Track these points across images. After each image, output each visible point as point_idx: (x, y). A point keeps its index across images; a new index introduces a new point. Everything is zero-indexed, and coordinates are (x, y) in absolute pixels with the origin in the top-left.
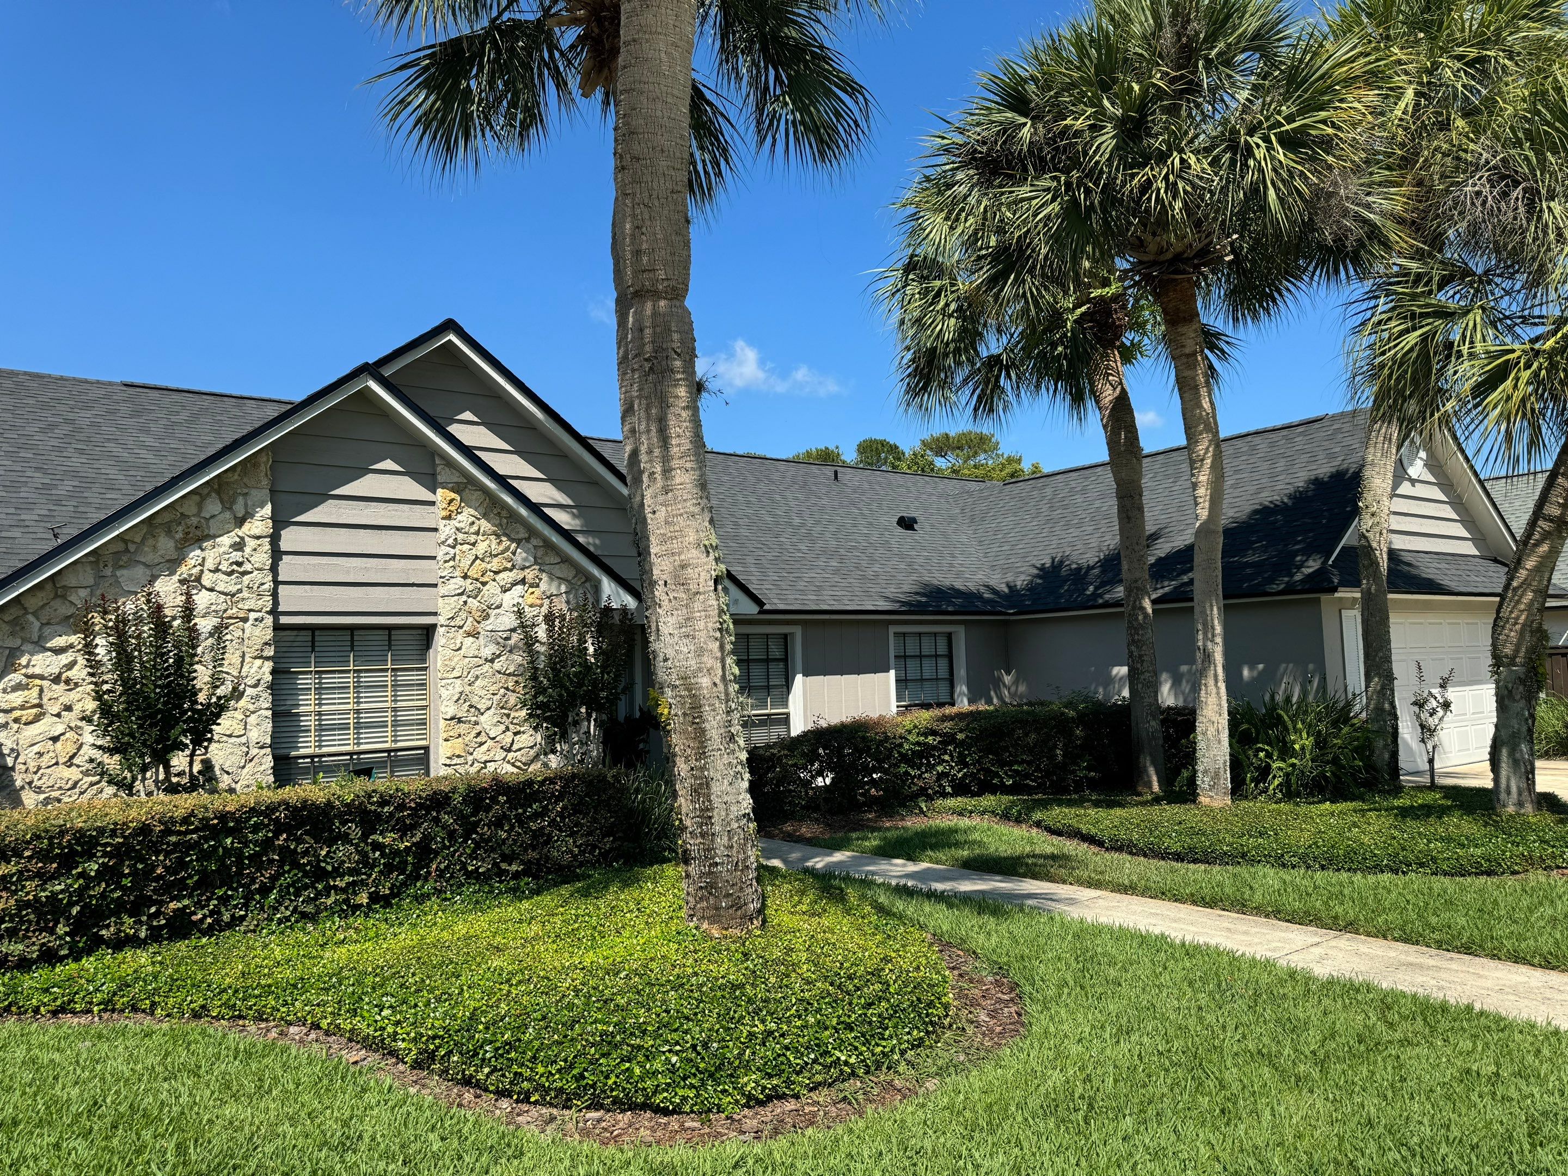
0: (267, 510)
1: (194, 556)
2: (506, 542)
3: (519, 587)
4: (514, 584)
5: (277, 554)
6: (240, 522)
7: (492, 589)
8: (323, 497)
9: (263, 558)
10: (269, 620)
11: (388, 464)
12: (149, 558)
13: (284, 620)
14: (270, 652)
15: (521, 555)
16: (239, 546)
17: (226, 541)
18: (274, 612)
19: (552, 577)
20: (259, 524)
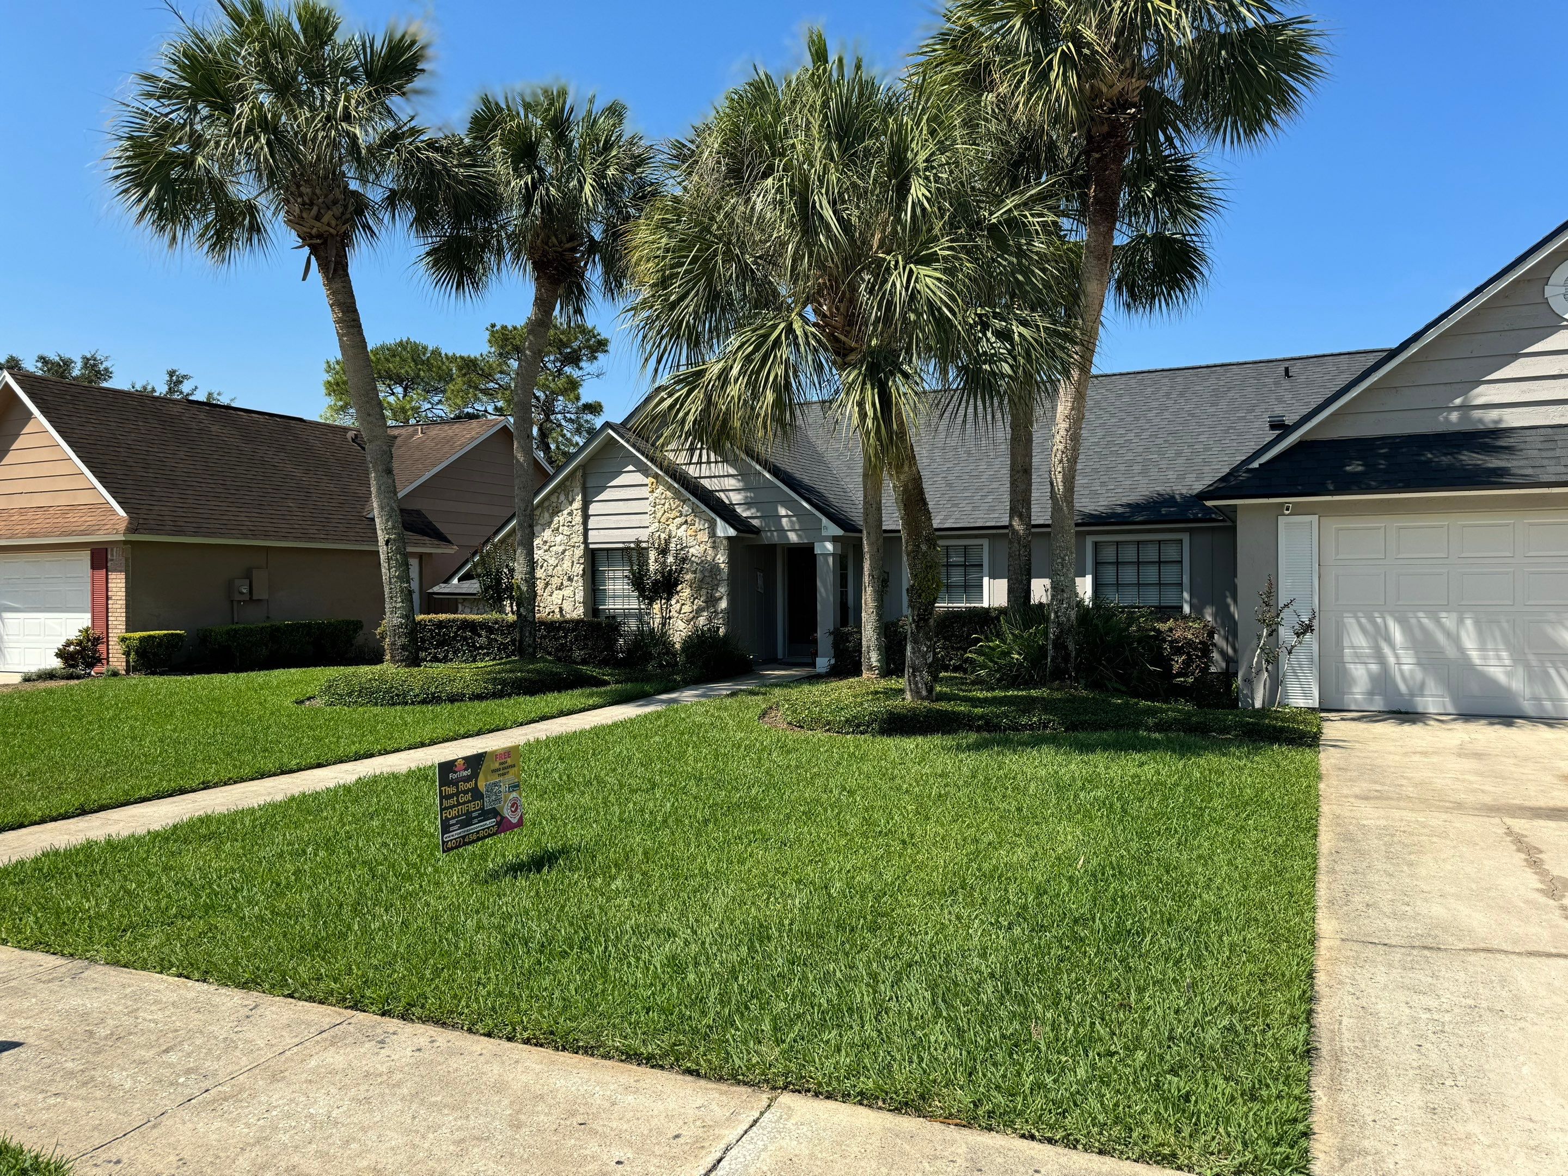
0: (579, 497)
1: (556, 519)
2: (677, 502)
3: (684, 527)
4: (681, 525)
5: (586, 517)
6: (571, 504)
7: (673, 527)
8: (603, 488)
9: (578, 519)
10: (582, 546)
11: (631, 468)
12: (542, 521)
13: (591, 546)
14: (582, 561)
15: (686, 509)
16: (570, 514)
17: (565, 512)
18: (585, 541)
19: (700, 518)
20: (577, 504)
